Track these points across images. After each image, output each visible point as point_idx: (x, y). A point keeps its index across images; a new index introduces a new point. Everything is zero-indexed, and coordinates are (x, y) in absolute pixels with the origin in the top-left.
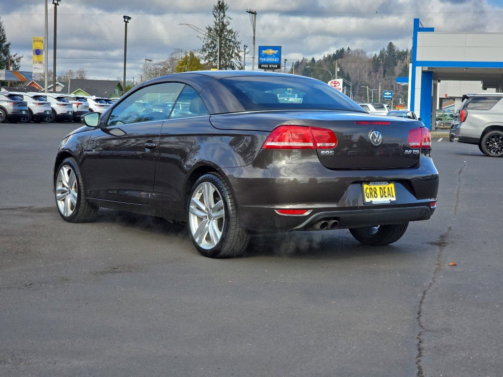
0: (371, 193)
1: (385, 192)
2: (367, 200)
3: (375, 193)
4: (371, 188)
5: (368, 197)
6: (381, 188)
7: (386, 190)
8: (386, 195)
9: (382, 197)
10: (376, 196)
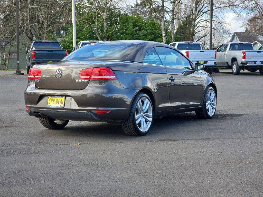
0: (52, 102)
1: (59, 101)
2: (49, 105)
3: (54, 101)
4: (52, 99)
5: (50, 103)
6: (57, 99)
7: (60, 100)
8: (59, 103)
9: (56, 104)
10: (54, 103)
